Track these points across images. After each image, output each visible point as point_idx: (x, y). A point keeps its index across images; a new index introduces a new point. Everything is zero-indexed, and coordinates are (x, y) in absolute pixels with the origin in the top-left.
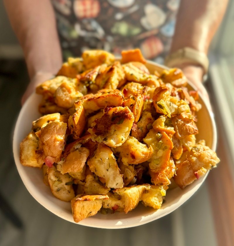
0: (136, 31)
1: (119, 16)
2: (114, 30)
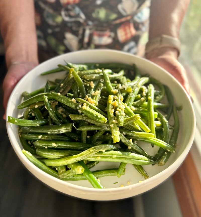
1: (99, 2)
2: (94, 15)
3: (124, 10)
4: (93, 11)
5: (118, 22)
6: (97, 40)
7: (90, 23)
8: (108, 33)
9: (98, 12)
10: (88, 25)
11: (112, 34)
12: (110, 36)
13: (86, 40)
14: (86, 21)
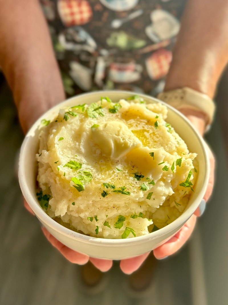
0: (140, 43)
1: (116, 24)
2: (110, 42)
3: (156, 35)
4: (108, 36)
5: (148, 49)
6: (115, 75)
7: (104, 52)
8: (132, 65)
9: (116, 39)
10: (100, 55)
11: (139, 68)
12: (135, 71)
13: (100, 74)
14: (97, 50)
